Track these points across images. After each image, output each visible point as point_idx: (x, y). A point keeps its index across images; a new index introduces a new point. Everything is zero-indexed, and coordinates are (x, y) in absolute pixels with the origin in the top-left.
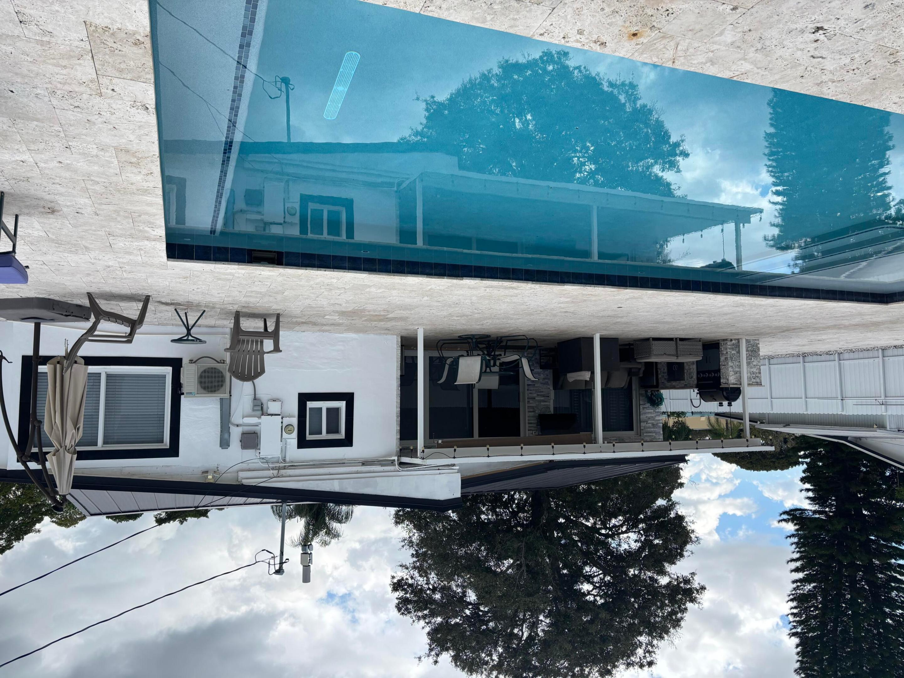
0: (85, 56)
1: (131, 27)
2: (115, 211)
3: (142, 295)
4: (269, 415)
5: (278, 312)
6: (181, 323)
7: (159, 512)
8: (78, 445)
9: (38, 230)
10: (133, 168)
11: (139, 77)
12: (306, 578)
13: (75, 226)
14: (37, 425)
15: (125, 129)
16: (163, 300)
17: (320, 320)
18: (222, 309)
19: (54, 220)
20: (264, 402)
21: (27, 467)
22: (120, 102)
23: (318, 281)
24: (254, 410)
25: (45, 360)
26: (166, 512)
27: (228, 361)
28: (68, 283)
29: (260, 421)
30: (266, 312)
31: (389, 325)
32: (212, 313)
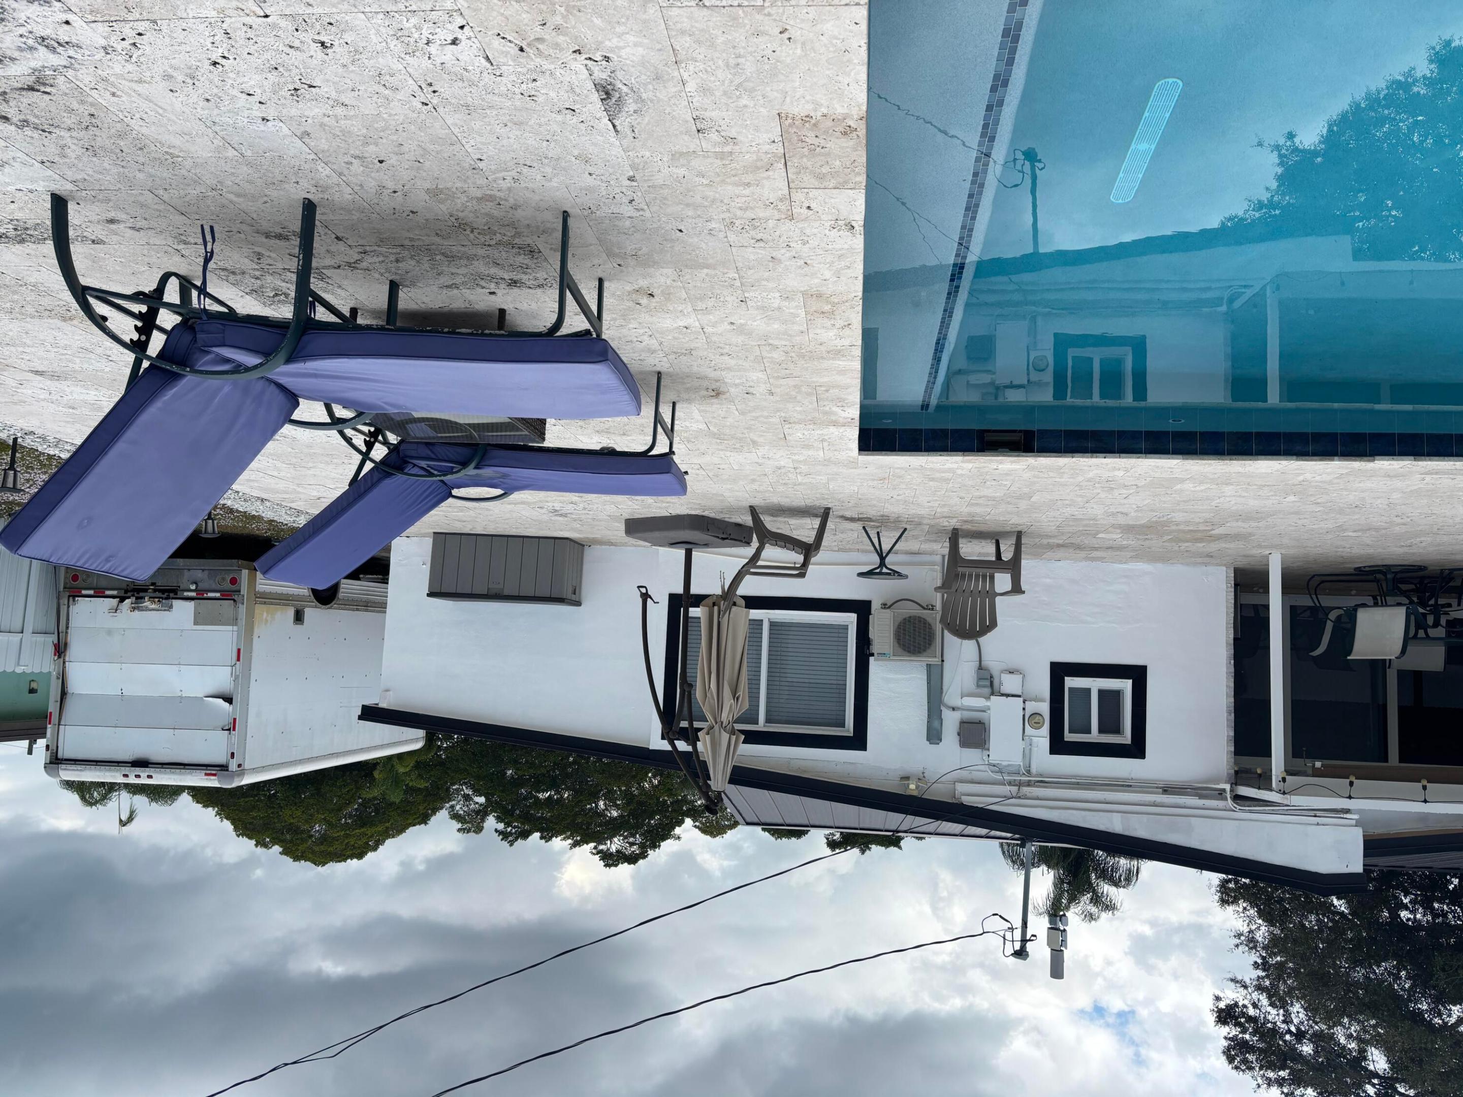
0: (775, 165)
1: (840, 109)
2: (795, 386)
3: (819, 508)
4: (1003, 695)
5: (1019, 529)
6: (872, 548)
7: (831, 831)
8: (737, 721)
9: (698, 421)
10: (826, 320)
11: (846, 182)
12: (1057, 971)
13: (742, 413)
14: (687, 689)
15: (820, 263)
16: (848, 514)
17: (1088, 541)
18: (931, 526)
19: (718, 406)
20: (995, 674)
21: (674, 746)
22: (817, 224)
23: (1091, 475)
24: (978, 686)
25: (698, 600)
26: (842, 833)
27: (939, 606)
28: (727, 494)
29: (988, 704)
30: (1000, 529)
31: (1213, 547)
32: (915, 532)
